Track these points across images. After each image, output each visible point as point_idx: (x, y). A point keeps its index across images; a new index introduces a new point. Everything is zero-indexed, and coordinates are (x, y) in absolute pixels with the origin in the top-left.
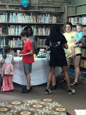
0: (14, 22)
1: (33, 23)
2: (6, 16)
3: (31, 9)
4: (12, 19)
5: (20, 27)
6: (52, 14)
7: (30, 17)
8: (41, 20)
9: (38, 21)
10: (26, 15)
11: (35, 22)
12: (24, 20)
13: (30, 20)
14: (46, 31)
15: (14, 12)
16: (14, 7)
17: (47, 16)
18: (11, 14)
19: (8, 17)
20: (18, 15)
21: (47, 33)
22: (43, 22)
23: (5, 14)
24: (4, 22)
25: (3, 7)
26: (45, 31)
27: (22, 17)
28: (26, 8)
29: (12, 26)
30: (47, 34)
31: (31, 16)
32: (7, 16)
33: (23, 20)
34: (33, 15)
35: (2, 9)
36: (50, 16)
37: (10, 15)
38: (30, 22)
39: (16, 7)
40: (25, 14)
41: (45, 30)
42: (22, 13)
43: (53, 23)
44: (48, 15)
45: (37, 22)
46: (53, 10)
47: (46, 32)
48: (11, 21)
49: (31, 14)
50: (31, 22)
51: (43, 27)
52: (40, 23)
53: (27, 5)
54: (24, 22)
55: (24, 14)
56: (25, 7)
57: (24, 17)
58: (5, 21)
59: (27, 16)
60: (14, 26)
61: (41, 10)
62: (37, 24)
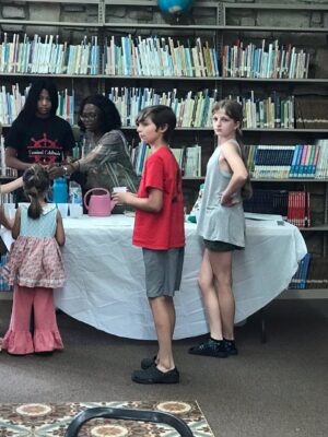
0: (125, 73)
1: (205, 78)
2: (90, 49)
3: (202, 18)
4: (116, 63)
5: (149, 93)
6: (287, 41)
7: (191, 53)
8: (238, 66)
9: (226, 68)
10: (176, 46)
11: (214, 74)
12: (166, 63)
13: (193, 65)
14: (262, 112)
15: (126, 35)
16: (134, 14)
17: (267, 50)
18: (112, 42)
19: (102, 51)
20: (142, 43)
21: (265, 121)
22: (246, 72)
23: (89, 40)
24: (84, 71)
25: (88, 12)
26: (258, 110)
27: (160, 54)
28: (176, 14)
29: (117, 89)
30: (262, 125)
31: (195, 50)
32: (96, 48)
33: (161, 64)
34: (204, 45)
35: (86, 21)
36: (277, 47)
37: (109, 45)
38: (194, 71)
39: (142, 13)
40: (171, 41)
41: (254, 105)
42: (160, 37)
43: (291, 77)
44: (271, 46)
45: (220, 75)
46: (298, 24)
47: (262, 118)
48: (110, 71)
49: (199, 40)
50: (198, 74)
51: (249, 97)
52: (233, 78)
53: (181, 5)
54: (168, 74)
55: (167, 43)
56: (171, 10)
57: (166, 53)
58: (89, 70)
59: (181, 48)
60: (126, 90)
61: (246, 24)
62: (223, 81)
